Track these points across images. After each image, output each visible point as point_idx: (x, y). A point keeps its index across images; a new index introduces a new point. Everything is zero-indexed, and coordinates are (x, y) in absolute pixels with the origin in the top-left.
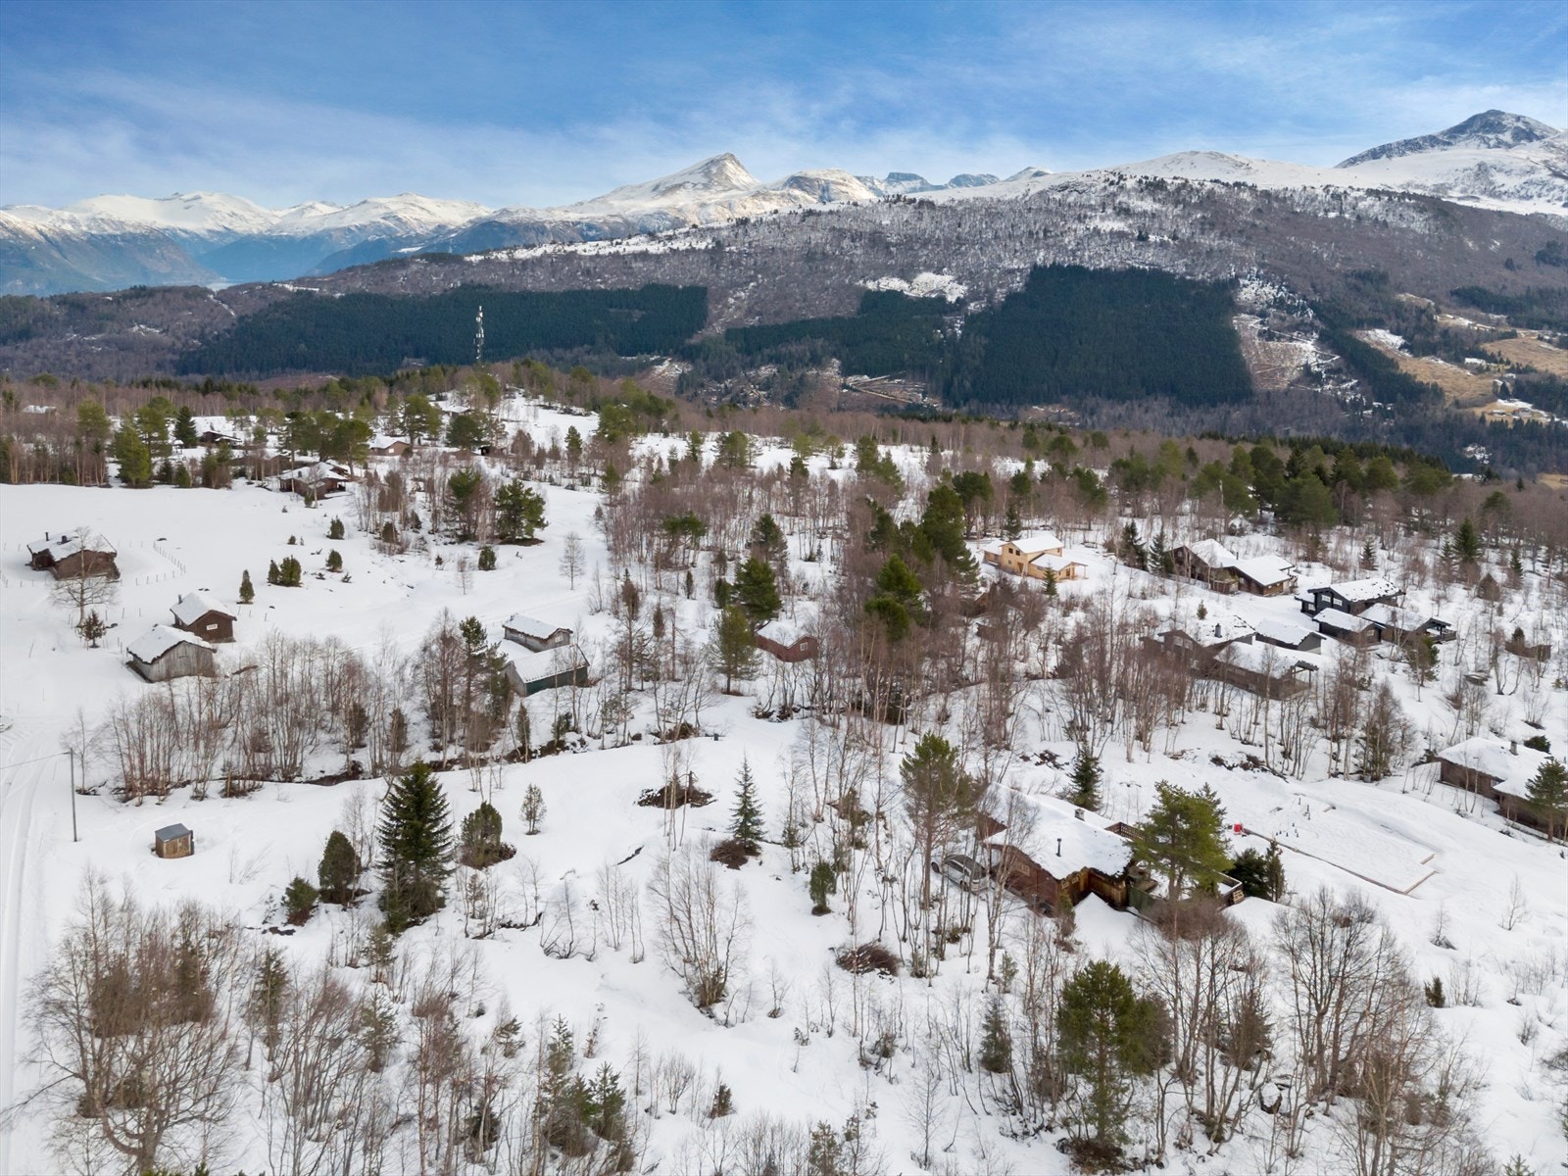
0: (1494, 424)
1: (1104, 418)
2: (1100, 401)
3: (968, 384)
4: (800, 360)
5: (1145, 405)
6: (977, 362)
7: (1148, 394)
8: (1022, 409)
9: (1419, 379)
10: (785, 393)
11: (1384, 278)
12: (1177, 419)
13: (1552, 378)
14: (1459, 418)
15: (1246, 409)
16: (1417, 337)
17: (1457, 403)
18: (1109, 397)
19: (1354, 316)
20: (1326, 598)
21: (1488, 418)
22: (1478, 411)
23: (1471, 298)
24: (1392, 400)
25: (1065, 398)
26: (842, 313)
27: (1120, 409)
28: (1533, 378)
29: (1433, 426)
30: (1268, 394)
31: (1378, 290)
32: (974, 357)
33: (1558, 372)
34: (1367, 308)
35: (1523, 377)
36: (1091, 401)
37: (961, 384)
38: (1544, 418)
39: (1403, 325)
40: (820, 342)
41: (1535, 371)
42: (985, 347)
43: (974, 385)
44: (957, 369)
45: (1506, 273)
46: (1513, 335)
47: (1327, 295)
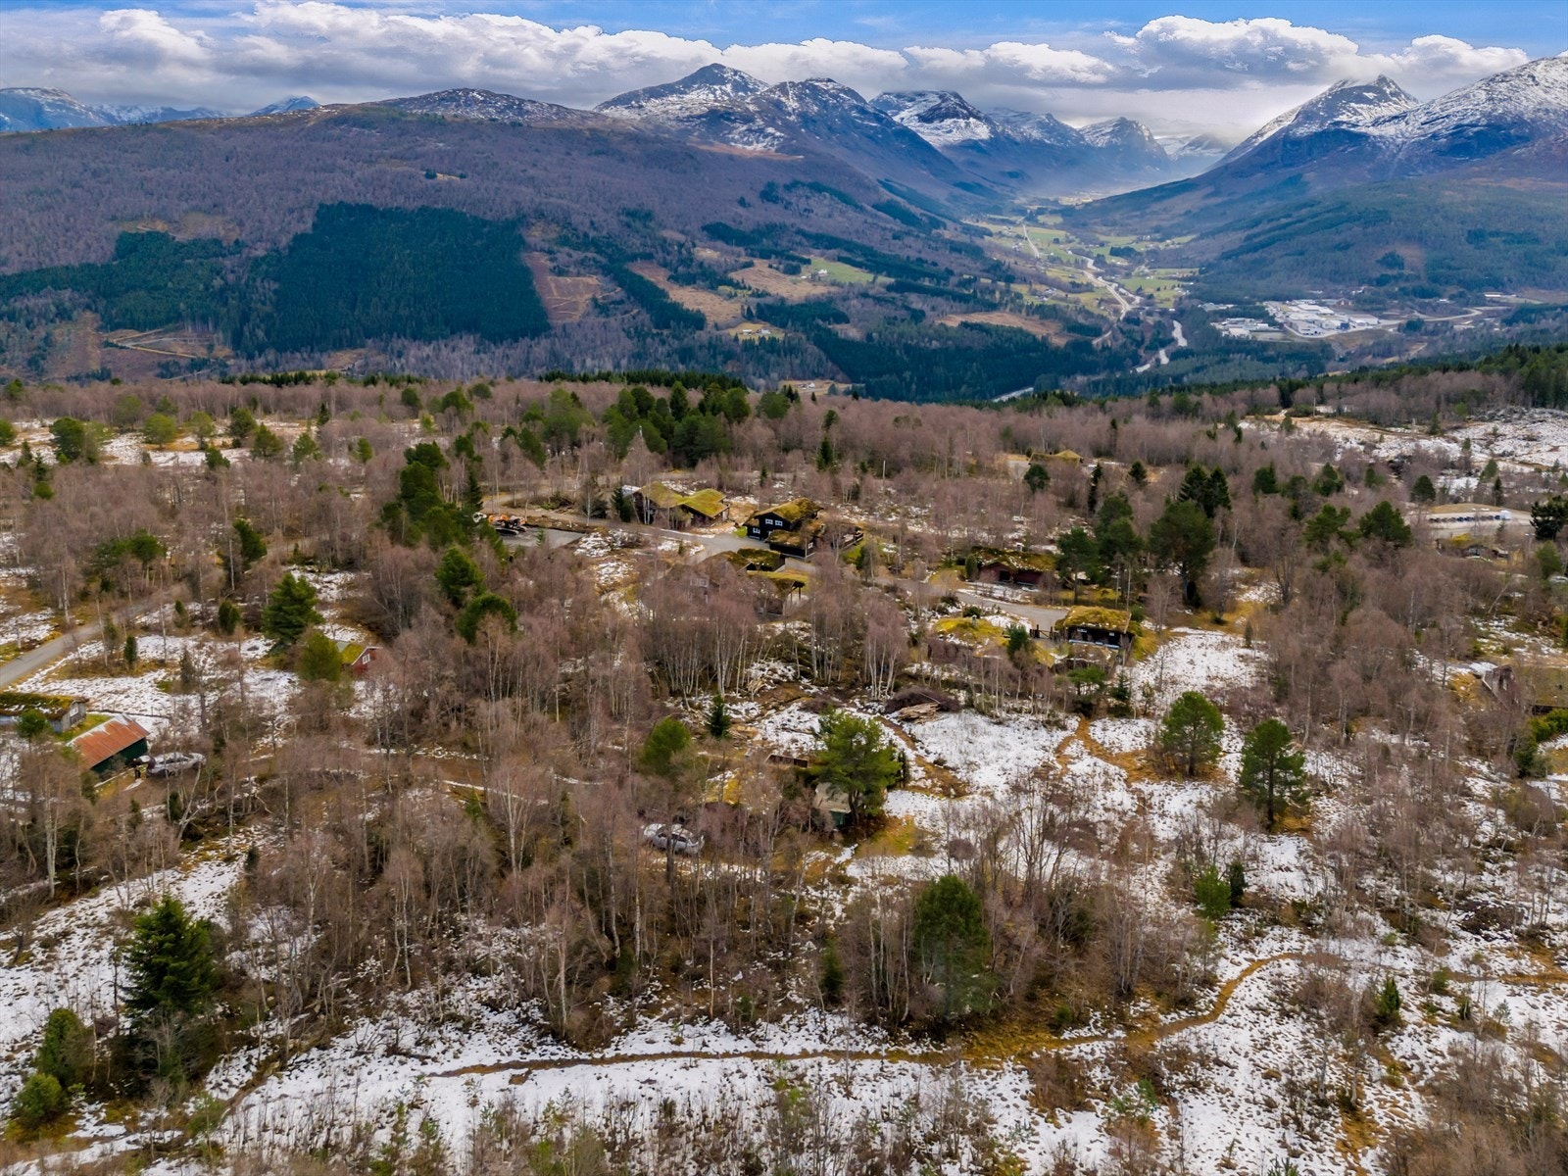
0: (745, 342)
1: (413, 360)
2: (406, 343)
3: (260, 334)
4: (42, 315)
5: (451, 344)
6: (268, 308)
7: (453, 333)
8: (325, 356)
9: (686, 306)
10: (27, 355)
11: (649, 216)
12: (482, 355)
13: (783, 300)
14: (719, 338)
15: (545, 342)
16: (680, 269)
17: (717, 327)
18: (415, 339)
19: (629, 251)
20: (769, 522)
21: (741, 338)
22: (732, 332)
23: (718, 232)
24: (668, 327)
25: (370, 342)
26: (92, 258)
27: (428, 350)
28: (769, 300)
29: (701, 347)
30: (564, 327)
31: (645, 226)
32: (264, 303)
33: (785, 295)
34: (638, 243)
35: (761, 300)
36: (397, 344)
37: (252, 333)
38: (780, 336)
39: (669, 258)
40: (67, 294)
41: (768, 294)
42: (275, 292)
43: (267, 333)
44: (245, 318)
45: (740, 210)
46: (749, 265)
47: (604, 233)
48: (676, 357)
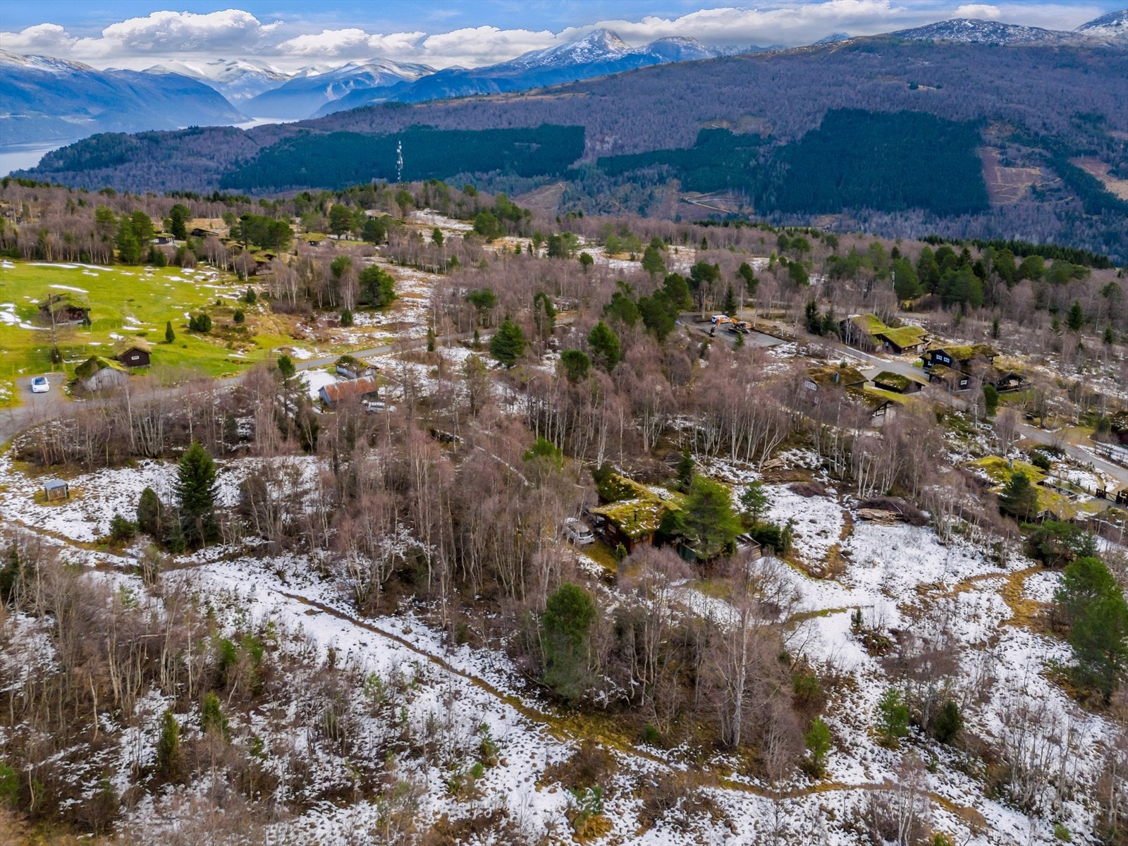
1: (874, 225)
2: (871, 212)
3: (773, 199)
4: (651, 180)
5: (906, 215)
6: (781, 182)
7: (909, 207)
8: (813, 217)
9: (1120, 196)
10: (639, 204)
11: (1101, 118)
12: (928, 226)
15: (982, 219)
16: (1122, 164)
18: (879, 209)
19: (1074, 148)
20: (939, 357)
24: (1098, 213)
25: (845, 210)
26: (684, 145)
27: (887, 219)
30: (1001, 208)
31: (1095, 128)
32: (779, 179)
34: (1084, 141)
36: (865, 212)
37: (768, 199)
39: (1112, 155)
40: (666, 167)
42: (788, 171)
43: (777, 200)
44: (765, 188)
47: (1054, 133)
48: (1101, 239)
